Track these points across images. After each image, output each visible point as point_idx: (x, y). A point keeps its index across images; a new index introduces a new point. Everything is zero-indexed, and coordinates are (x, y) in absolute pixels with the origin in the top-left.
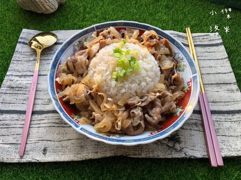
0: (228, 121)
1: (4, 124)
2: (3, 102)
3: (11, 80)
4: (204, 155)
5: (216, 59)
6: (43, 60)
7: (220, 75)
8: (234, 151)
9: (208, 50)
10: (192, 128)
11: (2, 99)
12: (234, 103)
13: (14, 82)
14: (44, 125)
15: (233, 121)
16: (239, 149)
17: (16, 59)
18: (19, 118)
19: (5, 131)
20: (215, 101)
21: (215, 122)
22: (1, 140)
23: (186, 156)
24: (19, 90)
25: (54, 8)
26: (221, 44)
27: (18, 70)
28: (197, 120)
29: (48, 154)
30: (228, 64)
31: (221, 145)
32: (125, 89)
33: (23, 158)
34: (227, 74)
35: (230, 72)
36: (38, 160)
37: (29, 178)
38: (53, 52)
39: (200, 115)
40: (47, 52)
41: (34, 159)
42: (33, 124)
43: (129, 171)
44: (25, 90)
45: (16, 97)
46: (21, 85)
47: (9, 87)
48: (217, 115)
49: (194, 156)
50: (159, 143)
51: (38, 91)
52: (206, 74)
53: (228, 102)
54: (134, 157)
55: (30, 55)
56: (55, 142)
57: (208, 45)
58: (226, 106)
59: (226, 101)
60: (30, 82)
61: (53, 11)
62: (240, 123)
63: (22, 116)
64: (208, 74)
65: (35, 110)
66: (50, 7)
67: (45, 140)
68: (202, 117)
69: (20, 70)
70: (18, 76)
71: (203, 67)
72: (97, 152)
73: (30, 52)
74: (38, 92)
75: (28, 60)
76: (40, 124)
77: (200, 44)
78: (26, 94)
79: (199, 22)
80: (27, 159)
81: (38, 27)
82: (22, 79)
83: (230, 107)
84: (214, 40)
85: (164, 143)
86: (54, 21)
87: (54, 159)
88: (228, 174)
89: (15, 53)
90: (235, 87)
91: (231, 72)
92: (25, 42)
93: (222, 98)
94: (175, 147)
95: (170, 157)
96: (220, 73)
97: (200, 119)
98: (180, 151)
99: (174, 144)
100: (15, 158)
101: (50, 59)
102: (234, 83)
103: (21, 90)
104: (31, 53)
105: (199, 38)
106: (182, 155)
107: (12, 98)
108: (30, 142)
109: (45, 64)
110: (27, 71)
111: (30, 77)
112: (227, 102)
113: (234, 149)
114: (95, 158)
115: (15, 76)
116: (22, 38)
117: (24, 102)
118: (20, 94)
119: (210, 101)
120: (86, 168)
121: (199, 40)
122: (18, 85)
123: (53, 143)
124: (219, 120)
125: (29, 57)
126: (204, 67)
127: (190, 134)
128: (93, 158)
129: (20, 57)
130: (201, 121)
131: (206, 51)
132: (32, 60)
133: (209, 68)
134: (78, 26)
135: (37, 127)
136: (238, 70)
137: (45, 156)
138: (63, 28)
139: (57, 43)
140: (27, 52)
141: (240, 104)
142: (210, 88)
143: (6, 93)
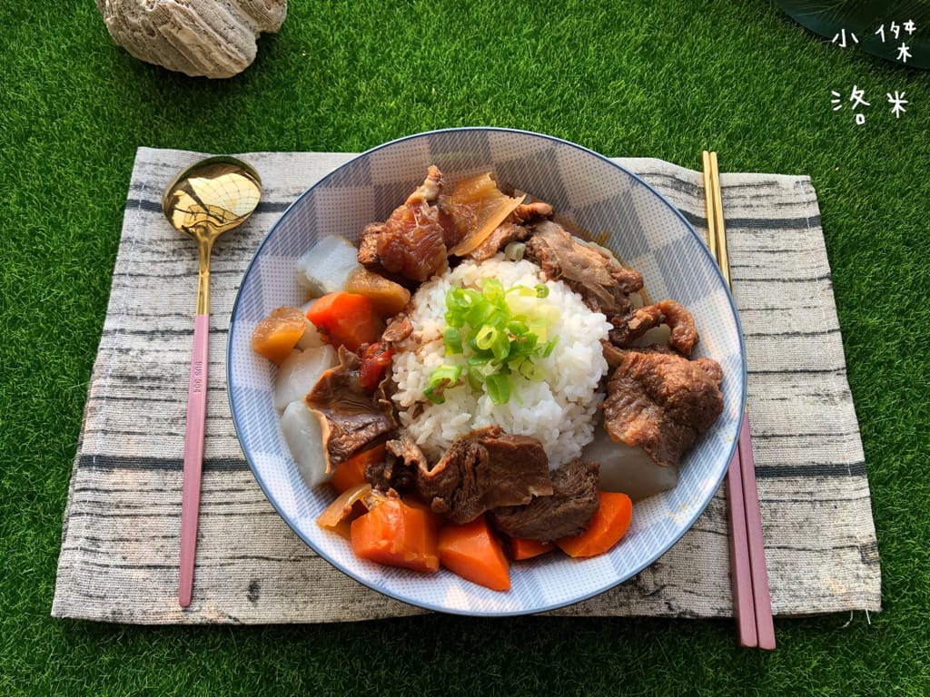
0: (802, 501)
1: (121, 502)
2: (108, 428)
3: (120, 350)
4: (722, 610)
5: (790, 280)
6: (218, 272)
7: (797, 340)
8: (806, 597)
9: (770, 244)
11: (103, 418)
12: (828, 441)
13: (133, 357)
14: (245, 509)
15: (818, 498)
16: (821, 593)
17: (129, 270)
18: (165, 484)
19: (125, 526)
20: (769, 434)
21: (764, 504)
22: (119, 556)
23: (671, 613)
24: (151, 388)
25: (245, 58)
26: (812, 222)
27: (140, 312)
29: (263, 599)
30: (825, 299)
31: (773, 579)
33: (192, 612)
34: (819, 339)
35: (829, 332)
36: (235, 619)
37: (219, 667)
38: (250, 242)
40: (229, 241)
41: (222, 614)
42: (210, 504)
44: (173, 385)
45: (145, 412)
46: (156, 370)
47: (121, 377)
48: (771, 480)
49: (692, 613)
51: (213, 389)
52: (752, 335)
53: (813, 435)
55: (174, 251)
56: (282, 564)
57: (771, 221)
58: (805, 450)
59: (807, 431)
60: (184, 357)
61: (238, 70)
62: (836, 507)
63: (175, 479)
64: (759, 335)
65: (209, 456)
66: (230, 57)
67: (253, 558)
68: (726, 488)
69: (145, 312)
70: (143, 333)
71: (746, 310)
73: (170, 240)
74: (215, 394)
75: (167, 273)
76: (232, 503)
77: (744, 216)
78: (174, 401)
80: (203, 613)
81: (191, 134)
82: (158, 343)
83: (816, 451)
84: (791, 204)
86: (243, 105)
87: (284, 615)
89: (121, 245)
90: (839, 384)
91: (834, 331)
92: (151, 200)
93: (793, 422)
94: (641, 584)
95: (622, 612)
96: (797, 334)
98: (653, 594)
100: (166, 609)
102: (839, 369)
103: (158, 388)
104: (176, 242)
105: (742, 194)
106: (659, 609)
107: (134, 413)
108: (207, 562)
109: (225, 289)
110: (170, 315)
111: (181, 337)
112: (810, 435)
113: (808, 590)
115: (134, 333)
116: (138, 187)
117: (174, 430)
118: (157, 400)
119: (753, 434)
121: (743, 204)
122: (148, 368)
123: (276, 564)
124: (774, 497)
125: (172, 261)
126: (749, 309)
127: (689, 544)
129: (139, 259)
131: (763, 245)
132: (182, 272)
133: (764, 312)
134: (331, 130)
135: (222, 512)
136: (867, 313)
137: (256, 606)
138: (279, 138)
139: (262, 208)
140: (161, 240)
141: (846, 444)
142: (761, 387)
143: (115, 398)
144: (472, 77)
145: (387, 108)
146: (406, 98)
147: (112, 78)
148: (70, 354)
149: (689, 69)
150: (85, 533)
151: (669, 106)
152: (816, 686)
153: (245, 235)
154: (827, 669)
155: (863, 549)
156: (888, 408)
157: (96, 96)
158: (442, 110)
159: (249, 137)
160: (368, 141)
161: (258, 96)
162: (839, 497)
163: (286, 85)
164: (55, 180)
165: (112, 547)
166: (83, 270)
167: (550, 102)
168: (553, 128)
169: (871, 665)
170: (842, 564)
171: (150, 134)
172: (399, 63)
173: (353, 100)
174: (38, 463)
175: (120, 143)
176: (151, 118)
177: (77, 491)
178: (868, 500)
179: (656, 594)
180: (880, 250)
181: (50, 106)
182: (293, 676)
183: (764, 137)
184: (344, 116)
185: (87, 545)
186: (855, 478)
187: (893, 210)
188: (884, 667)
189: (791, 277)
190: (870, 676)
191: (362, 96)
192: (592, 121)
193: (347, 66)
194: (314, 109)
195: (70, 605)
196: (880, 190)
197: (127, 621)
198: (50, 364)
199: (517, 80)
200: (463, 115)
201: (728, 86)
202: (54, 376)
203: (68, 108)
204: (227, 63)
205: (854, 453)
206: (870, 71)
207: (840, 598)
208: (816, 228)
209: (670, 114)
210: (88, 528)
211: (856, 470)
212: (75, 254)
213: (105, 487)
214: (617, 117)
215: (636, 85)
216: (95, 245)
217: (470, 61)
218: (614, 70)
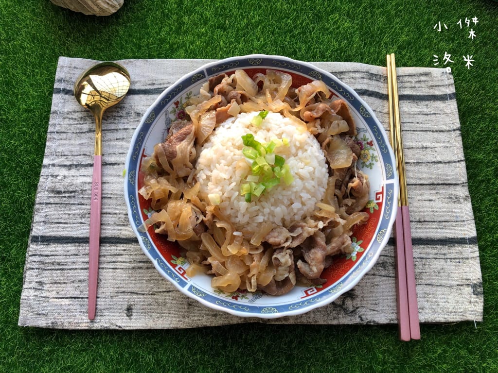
0: (439, 258)
1: (55, 262)
2: (46, 220)
3: (52, 176)
4: (392, 319)
5: (437, 131)
6: (107, 130)
7: (440, 166)
8: (441, 313)
9: (425, 109)
10: (377, 273)
11: (43, 215)
12: (456, 225)
13: (59, 180)
14: (123, 265)
15: (449, 257)
16: (450, 311)
17: (56, 129)
18: (79, 252)
19: (57, 275)
20: (422, 220)
21: (418, 260)
22: (54, 292)
23: (362, 322)
24: (70, 197)
25: (117, 4)
26: (451, 97)
27: (63, 154)
28: (386, 256)
29: (134, 316)
30: (457, 143)
31: (422, 302)
32: (264, 215)
33: (96, 323)
34: (453, 165)
35: (458, 161)
36: (120, 327)
37: (109, 354)
38: (124, 112)
39: (392, 247)
40: (112, 112)
41: (113, 324)
42: (104, 262)
43: (268, 343)
44: (82, 196)
45: (67, 211)
46: (72, 187)
47: (53, 191)
48: (423, 246)
49: (374, 322)
51: (105, 197)
52: (414, 163)
54: (277, 323)
55: (81, 118)
56: (145, 296)
57: (427, 96)
58: (442, 230)
59: (443, 219)
60: (89, 180)
61: (114, 11)
62: (459, 262)
63: (84, 248)
64: (418, 163)
65: (103, 235)
66: (108, 4)
67: (128, 293)
68: (396, 251)
69: (66, 154)
70: (64, 166)
72: (216, 315)
73: (79, 112)
74: (106, 200)
75: (78, 131)
76: (116, 262)
77: (411, 93)
78: (83, 204)
79: (415, 37)
80: (102, 323)
81: (87, 50)
82: (73, 172)
83: (448, 230)
84: (438, 86)
86: (117, 32)
87: (146, 324)
88: (427, 348)
89: (51, 115)
90: (463, 192)
91: (461, 161)
92: (68, 89)
93: (436, 214)
94: (345, 307)
95: (335, 322)
96: (440, 162)
97: (392, 254)
98: (352, 312)
99: (344, 300)
100: (81, 321)
101: (120, 129)
102: (463, 183)
103: (74, 197)
104: (83, 113)
105: (410, 80)
106: (355, 320)
107: (61, 211)
108: (103, 295)
109: (111, 140)
110: (80, 155)
111: (86, 168)
112: (445, 221)
113: (442, 309)
114: (213, 325)
115: (60, 166)
116: (60, 81)
117: (83, 221)
118: (73, 204)
119: (414, 220)
120: (198, 337)
121: (410, 86)
122: (68, 186)
123: (142, 297)
124: (424, 256)
125: (80, 124)
126: (412, 148)
127: (373, 284)
128: (210, 326)
129: (62, 123)
130: (394, 257)
131: (421, 110)
132: (86, 131)
133: (421, 149)
134: (168, 46)
135: (111, 267)
136: (476, 151)
137: (131, 319)
138: (138, 51)
139: (131, 92)
140: (74, 112)
141: (466, 226)
142: (419, 193)
143: (50, 203)
144: (249, 13)
145: (200, 32)
146: (211, 26)
147: (42, 17)
148: (23, 179)
149: (377, 7)
150: (35, 279)
151: (364, 29)
152: (440, 364)
153: (122, 108)
154: (447, 355)
155: (474, 286)
156: (486, 207)
157: (33, 27)
158: (232, 33)
159: (121, 51)
160: (189, 52)
161: (126, 26)
162: (461, 257)
163: (142, 20)
164: (11, 78)
165: (51, 287)
166: (28, 130)
167: (295, 27)
168: (296, 43)
169: (471, 352)
170: (462, 294)
171: (64, 50)
172: (207, 5)
173: (180, 28)
174: (7, 240)
175: (47, 55)
176: (65, 40)
177: (30, 256)
178: (478, 259)
179: (353, 312)
180: (486, 114)
181: (7, 34)
182: (149, 358)
183: (420, 47)
184: (176, 38)
185: (37, 286)
186: (471, 246)
187: (493, 91)
188: (478, 353)
189: (437, 129)
190: (470, 358)
191: (185, 26)
192: (319, 39)
193: (177, 7)
194: (158, 34)
195: (28, 319)
196: (486, 78)
197: (60, 328)
198: (11, 185)
199: (276, 14)
200: (244, 36)
201: (399, 16)
202: (14, 191)
203: (17, 35)
204: (107, 7)
205: (470, 231)
206: (482, 7)
207: (460, 314)
208: (452, 100)
209: (365, 34)
210: (37, 276)
211: (472, 241)
212: (24, 121)
213: (46, 253)
214: (334, 36)
215: (345, 17)
216: (34, 115)
217: (248, 3)
218: (332, 8)
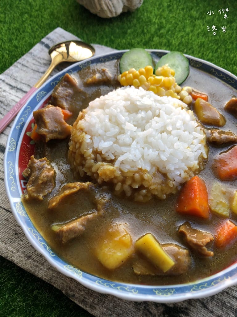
17: (23, 63)
25: (114, 12)
27: (16, 78)
44: (5, 107)
46: (3, 99)
50: (143, 305)
55: (44, 64)
60: (18, 100)
66: (108, 8)
69: (18, 79)
70: (11, 85)
72: (29, 257)
75: (36, 70)
82: (13, 92)
85: (152, 311)
86: (105, 29)
89: (27, 53)
92: (49, 45)
110: (26, 84)
111: (23, 93)
114: (20, 265)
115: (7, 84)
116: (48, 39)
125: (41, 66)
128: (16, 263)
129: (29, 61)
140: (43, 59)
